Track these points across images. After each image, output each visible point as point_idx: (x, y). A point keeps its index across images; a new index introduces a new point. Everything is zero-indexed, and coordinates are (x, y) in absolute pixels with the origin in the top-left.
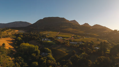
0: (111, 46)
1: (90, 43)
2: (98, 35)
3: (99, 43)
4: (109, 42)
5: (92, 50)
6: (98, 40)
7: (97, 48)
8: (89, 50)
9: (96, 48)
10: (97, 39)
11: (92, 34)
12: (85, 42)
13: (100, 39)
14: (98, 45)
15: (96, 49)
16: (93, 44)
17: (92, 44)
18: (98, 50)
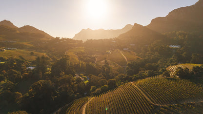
0: (51, 62)
1: (16, 60)
2: (32, 45)
3: (34, 58)
4: (48, 55)
5: (22, 73)
6: (32, 54)
7: (32, 68)
8: (15, 73)
9: (29, 67)
10: (30, 52)
11: (21, 43)
12: (6, 58)
13: (35, 52)
14: (33, 63)
15: (29, 69)
16: (23, 62)
17: (20, 62)
18: (33, 70)
